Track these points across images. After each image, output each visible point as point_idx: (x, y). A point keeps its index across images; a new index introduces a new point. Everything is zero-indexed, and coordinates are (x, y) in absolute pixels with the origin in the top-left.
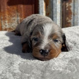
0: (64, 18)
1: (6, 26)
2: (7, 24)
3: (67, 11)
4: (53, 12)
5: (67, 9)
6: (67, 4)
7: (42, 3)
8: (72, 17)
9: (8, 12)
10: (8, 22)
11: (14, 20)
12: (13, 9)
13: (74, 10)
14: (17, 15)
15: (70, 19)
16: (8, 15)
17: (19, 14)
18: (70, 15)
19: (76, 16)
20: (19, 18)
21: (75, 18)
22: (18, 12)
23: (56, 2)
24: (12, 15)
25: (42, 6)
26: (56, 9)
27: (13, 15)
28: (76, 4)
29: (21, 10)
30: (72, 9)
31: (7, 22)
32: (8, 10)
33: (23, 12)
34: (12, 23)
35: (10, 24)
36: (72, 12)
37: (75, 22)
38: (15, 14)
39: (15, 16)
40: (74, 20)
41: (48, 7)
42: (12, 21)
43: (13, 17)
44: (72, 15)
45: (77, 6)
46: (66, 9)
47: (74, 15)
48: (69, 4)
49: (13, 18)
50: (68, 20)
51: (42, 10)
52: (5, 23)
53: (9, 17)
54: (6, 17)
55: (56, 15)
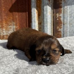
0: (55, 27)
1: (4, 33)
2: (4, 32)
3: (58, 21)
4: (44, 22)
5: (58, 19)
6: (58, 15)
7: (34, 14)
8: (62, 27)
9: (5, 21)
10: (6, 30)
11: (11, 28)
12: (10, 19)
13: (64, 20)
14: (13, 24)
15: (61, 28)
16: (6, 24)
17: (15, 23)
18: (60, 25)
19: (65, 25)
20: (15, 27)
21: (65, 27)
22: (13, 21)
23: (47, 13)
24: (8, 24)
25: (34, 16)
26: (47, 19)
27: (10, 24)
28: (65, 14)
29: (16, 20)
30: (62, 19)
31: (4, 29)
32: (5, 20)
33: (18, 22)
34: (8, 30)
35: (7, 32)
36: (62, 22)
37: (65, 31)
38: (11, 23)
39: (11, 25)
40: (64, 29)
41: (40, 17)
42: (9, 29)
43: (10, 25)
44: (62, 25)
45: (67, 16)
46: (56, 19)
47: (64, 25)
48: (59, 15)
49: (10, 27)
50: (58, 29)
51: (35, 20)
52: (3, 30)
53: (6, 26)
54: (3, 25)
55: (46, 24)
